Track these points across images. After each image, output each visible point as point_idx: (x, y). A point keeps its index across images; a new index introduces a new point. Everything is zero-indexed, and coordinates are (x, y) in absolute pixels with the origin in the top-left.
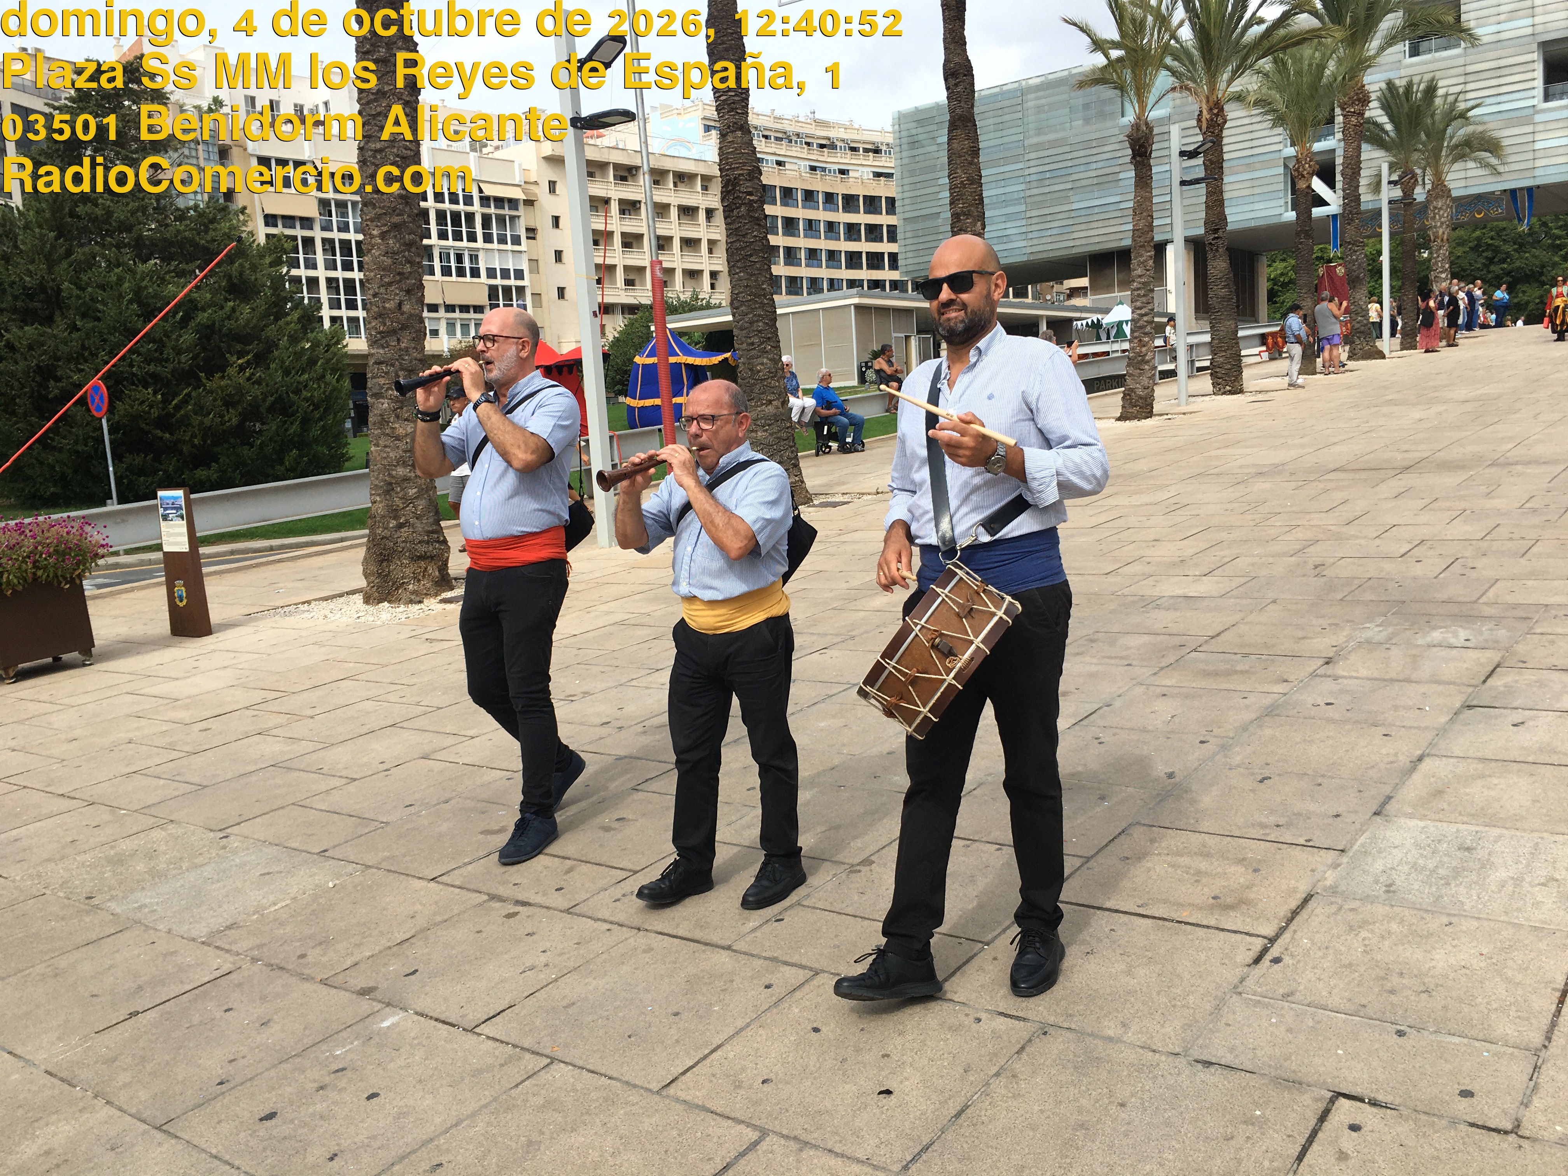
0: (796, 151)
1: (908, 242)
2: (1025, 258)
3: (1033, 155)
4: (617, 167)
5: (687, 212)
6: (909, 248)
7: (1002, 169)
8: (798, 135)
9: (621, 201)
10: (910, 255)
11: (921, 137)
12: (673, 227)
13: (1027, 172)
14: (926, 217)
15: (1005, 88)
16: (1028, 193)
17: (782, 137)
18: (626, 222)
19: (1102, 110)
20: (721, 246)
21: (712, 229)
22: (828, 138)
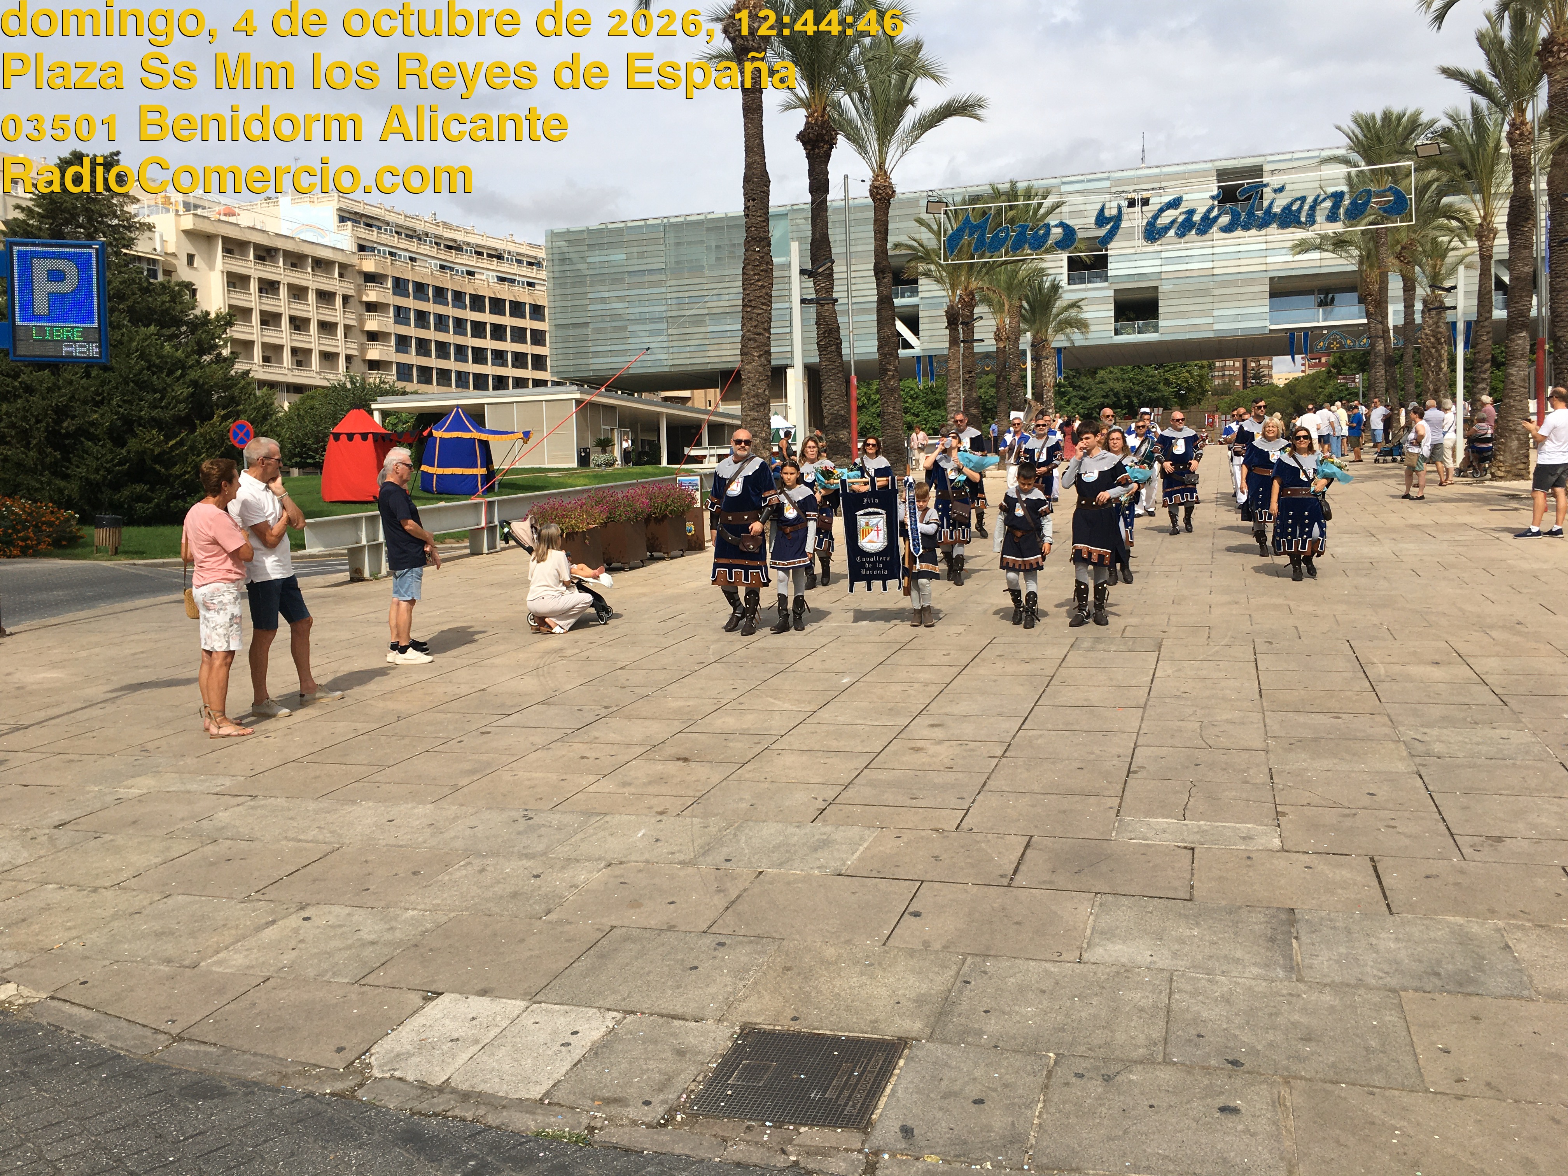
0: (425, 249)
1: (559, 345)
2: (666, 369)
3: (673, 283)
4: (257, 247)
5: (325, 297)
6: (559, 351)
7: (647, 291)
8: (427, 234)
9: (261, 280)
10: (560, 357)
11: (571, 255)
12: (310, 309)
13: (669, 296)
14: (576, 325)
15: (649, 222)
16: (670, 314)
17: (412, 235)
18: (264, 300)
19: (733, 252)
20: (356, 332)
21: (348, 315)
22: (455, 241)
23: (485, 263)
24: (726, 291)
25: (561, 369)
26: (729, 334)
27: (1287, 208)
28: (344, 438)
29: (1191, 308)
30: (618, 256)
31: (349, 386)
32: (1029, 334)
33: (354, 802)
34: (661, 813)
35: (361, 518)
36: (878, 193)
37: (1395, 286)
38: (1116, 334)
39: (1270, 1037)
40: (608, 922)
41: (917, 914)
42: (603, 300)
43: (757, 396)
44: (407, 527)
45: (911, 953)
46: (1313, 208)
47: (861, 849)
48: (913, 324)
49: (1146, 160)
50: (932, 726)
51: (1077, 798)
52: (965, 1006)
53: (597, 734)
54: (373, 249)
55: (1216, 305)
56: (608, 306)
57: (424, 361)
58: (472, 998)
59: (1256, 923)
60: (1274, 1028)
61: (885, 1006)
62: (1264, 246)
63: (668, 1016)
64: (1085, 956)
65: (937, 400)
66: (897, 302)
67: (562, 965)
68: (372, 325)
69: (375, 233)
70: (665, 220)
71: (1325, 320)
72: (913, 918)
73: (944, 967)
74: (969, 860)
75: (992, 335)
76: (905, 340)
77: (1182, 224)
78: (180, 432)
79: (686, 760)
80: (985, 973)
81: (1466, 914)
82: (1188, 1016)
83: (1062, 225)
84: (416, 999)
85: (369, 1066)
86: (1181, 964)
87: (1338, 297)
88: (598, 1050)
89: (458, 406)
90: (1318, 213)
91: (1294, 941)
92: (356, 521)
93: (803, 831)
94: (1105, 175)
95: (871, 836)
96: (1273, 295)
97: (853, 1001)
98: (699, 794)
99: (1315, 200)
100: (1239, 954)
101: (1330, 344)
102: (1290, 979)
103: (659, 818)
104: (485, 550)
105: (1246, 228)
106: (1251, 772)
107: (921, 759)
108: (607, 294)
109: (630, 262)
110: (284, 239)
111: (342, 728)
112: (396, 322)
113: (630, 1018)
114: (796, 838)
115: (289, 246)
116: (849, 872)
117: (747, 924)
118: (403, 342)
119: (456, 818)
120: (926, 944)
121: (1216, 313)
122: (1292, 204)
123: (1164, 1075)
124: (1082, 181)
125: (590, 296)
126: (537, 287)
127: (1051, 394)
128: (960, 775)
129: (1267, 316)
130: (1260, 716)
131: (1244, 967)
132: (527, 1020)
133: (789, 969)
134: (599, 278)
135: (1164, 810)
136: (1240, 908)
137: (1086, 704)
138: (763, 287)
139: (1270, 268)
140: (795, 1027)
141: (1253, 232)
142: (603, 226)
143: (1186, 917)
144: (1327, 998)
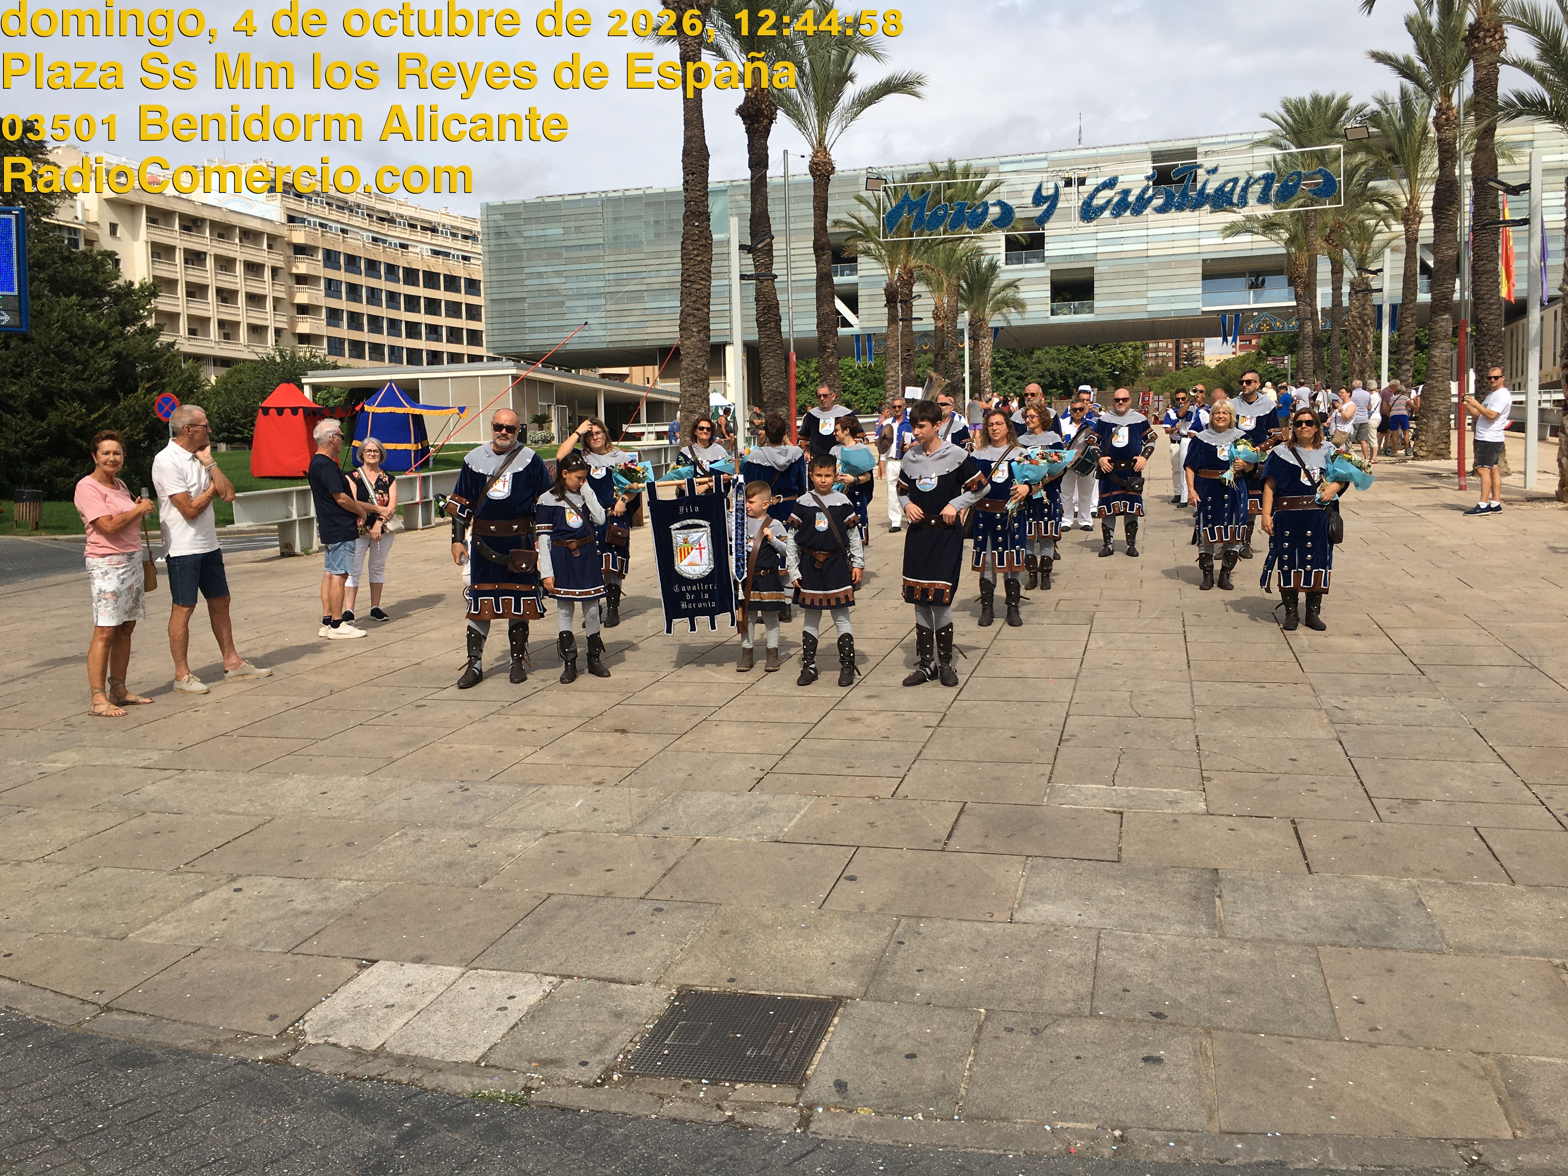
0: (357, 221)
1: (495, 320)
2: (604, 346)
3: (612, 258)
4: (183, 217)
5: (253, 269)
6: (496, 326)
7: (584, 266)
8: (359, 206)
9: (186, 250)
10: (496, 332)
11: (508, 229)
13: (607, 271)
14: (511, 300)
15: (586, 197)
16: (607, 290)
17: (344, 206)
18: (190, 272)
19: (671, 228)
20: (285, 304)
21: (277, 287)
22: (388, 213)
23: (418, 236)
24: (666, 267)
25: (497, 345)
26: (667, 311)
27: (1220, 190)
28: (273, 412)
29: (1125, 289)
30: (555, 231)
31: (278, 359)
32: (966, 313)
33: (286, 775)
34: (599, 783)
35: (292, 492)
36: (817, 170)
37: (1324, 268)
38: (1052, 314)
39: (1193, 991)
40: (545, 889)
41: (852, 879)
42: (540, 275)
43: (696, 372)
44: (340, 501)
45: (846, 916)
46: (1245, 189)
47: (798, 816)
48: (852, 303)
49: (1082, 141)
50: (870, 697)
51: (1009, 766)
52: (898, 966)
53: (533, 707)
54: (303, 221)
55: (1150, 287)
56: (545, 281)
57: (356, 335)
58: (407, 965)
59: (1181, 883)
60: (1198, 981)
61: (820, 967)
62: (1197, 228)
63: (605, 980)
64: (1017, 916)
65: (875, 378)
66: (837, 280)
67: (499, 932)
68: (302, 298)
69: (305, 204)
70: (603, 195)
71: (1255, 302)
72: (848, 882)
73: (878, 928)
74: (905, 826)
75: (930, 314)
76: (844, 318)
77: (1117, 203)
78: (103, 405)
79: (623, 731)
80: (919, 933)
81: (1382, 873)
82: (1115, 971)
83: (1000, 203)
84: (350, 967)
85: (303, 1033)
86: (1109, 923)
87: (1267, 278)
88: (535, 1014)
89: (391, 381)
90: (1249, 196)
91: (1217, 899)
92: (287, 495)
93: (741, 800)
94: (1043, 156)
95: (808, 804)
96: (1206, 276)
97: (790, 962)
98: (636, 765)
99: (1247, 182)
100: (1164, 912)
101: (1260, 326)
102: (1212, 936)
103: (597, 788)
104: (420, 525)
105: (1180, 208)
106: (1179, 739)
107: (857, 729)
108: (544, 269)
109: (566, 237)
110: (210, 209)
111: (274, 701)
112: (327, 295)
113: (567, 982)
114: (733, 806)
115: (217, 216)
116: (786, 839)
117: (684, 891)
118: (334, 316)
119: (391, 790)
120: (862, 907)
121: (1150, 294)
122: (1224, 185)
123: (1091, 1028)
124: (1020, 161)
125: (526, 270)
126: (472, 261)
127: (988, 373)
128: (896, 745)
129: (1200, 298)
130: (1188, 685)
131: (1169, 925)
132: (463, 986)
133: (724, 933)
134: (536, 252)
135: (1093, 775)
136: (1165, 868)
137: (1019, 675)
138: (702, 262)
139: (1203, 250)
140: (732, 988)
141: (1187, 213)
142: (540, 200)
143: (1114, 877)
144: (1248, 953)
